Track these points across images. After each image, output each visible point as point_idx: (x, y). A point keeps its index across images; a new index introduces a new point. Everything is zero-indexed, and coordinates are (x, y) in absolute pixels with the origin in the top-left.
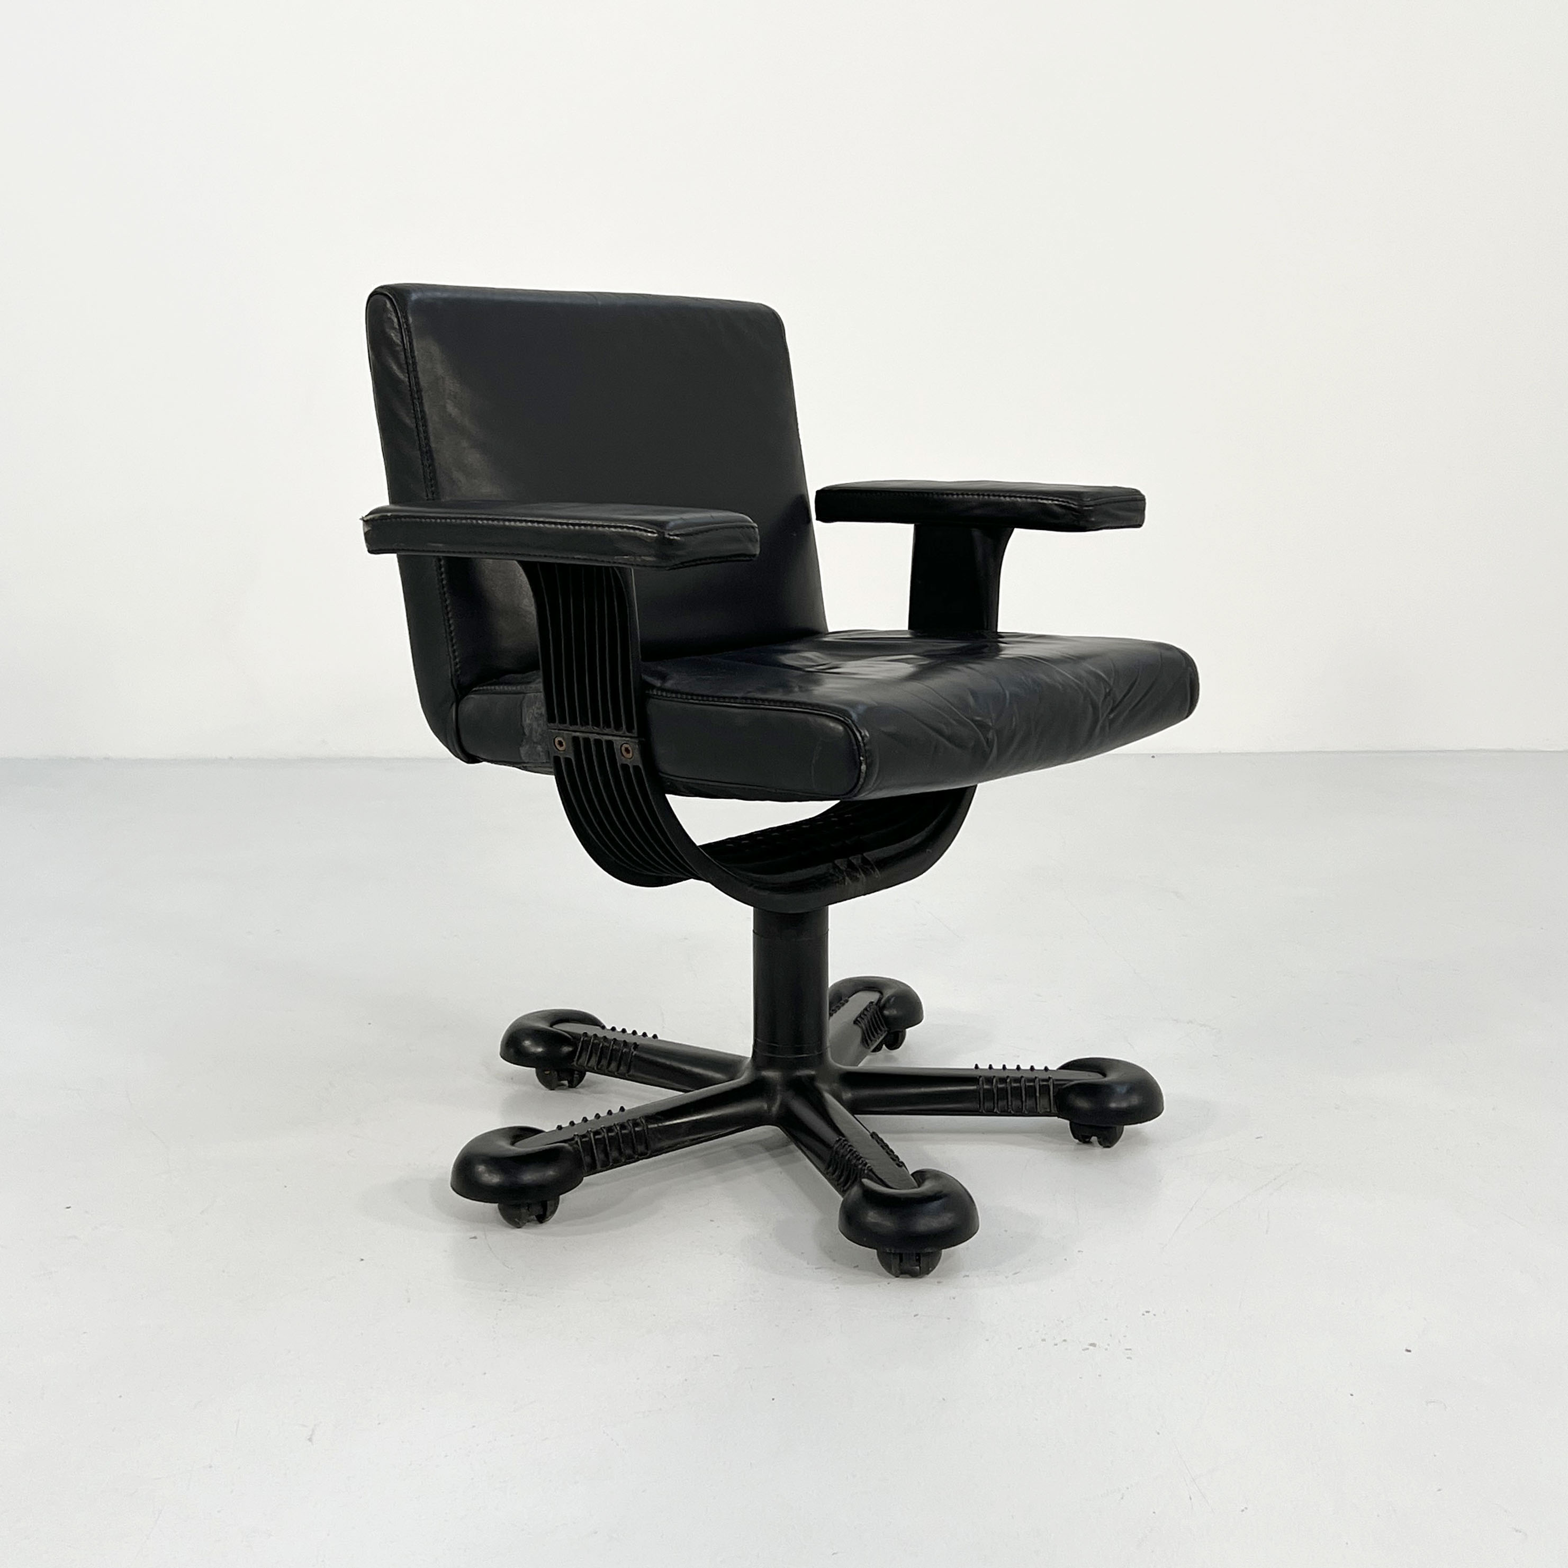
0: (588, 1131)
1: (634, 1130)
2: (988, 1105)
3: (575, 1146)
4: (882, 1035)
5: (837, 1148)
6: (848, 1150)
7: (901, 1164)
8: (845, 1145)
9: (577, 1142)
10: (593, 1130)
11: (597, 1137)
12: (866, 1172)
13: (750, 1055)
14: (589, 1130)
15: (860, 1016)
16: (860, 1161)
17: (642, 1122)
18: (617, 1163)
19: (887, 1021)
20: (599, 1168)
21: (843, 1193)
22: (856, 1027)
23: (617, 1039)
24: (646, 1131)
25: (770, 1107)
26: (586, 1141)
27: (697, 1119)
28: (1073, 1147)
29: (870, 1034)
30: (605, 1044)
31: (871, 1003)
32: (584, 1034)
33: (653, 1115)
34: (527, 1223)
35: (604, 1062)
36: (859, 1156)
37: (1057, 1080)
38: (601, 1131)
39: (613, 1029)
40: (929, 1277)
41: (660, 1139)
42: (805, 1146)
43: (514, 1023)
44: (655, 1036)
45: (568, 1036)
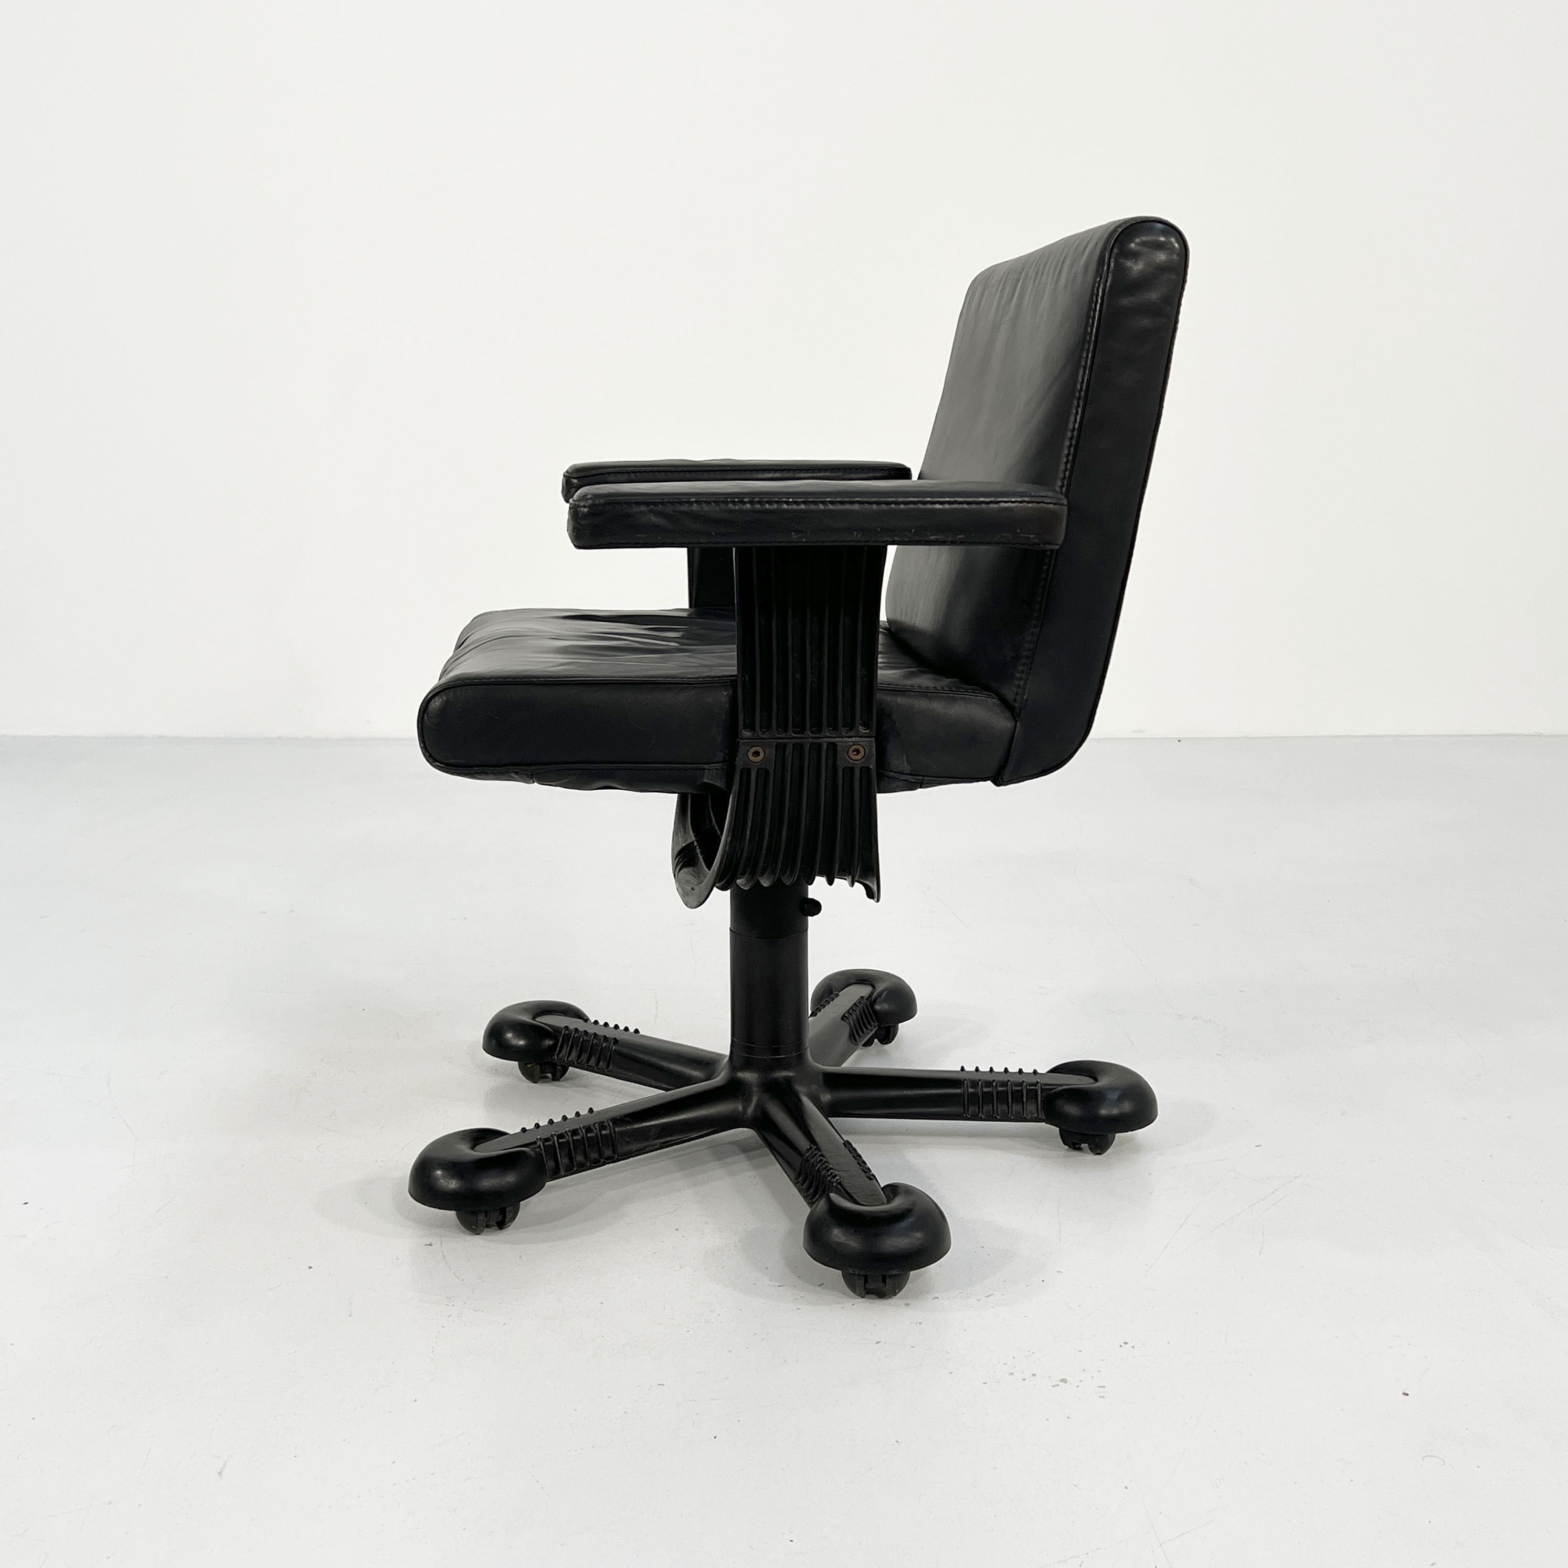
0: (552, 1135)
1: (601, 1134)
2: (972, 1109)
3: (538, 1149)
4: (871, 1030)
5: (808, 1157)
6: (819, 1160)
7: (872, 1178)
8: (815, 1154)
9: (539, 1146)
10: (557, 1133)
12: (834, 1184)
13: (727, 1052)
14: (553, 1133)
15: (848, 1012)
16: (829, 1173)
17: (609, 1125)
18: (582, 1168)
19: (879, 1017)
20: (563, 1173)
21: (811, 1204)
22: (843, 1022)
23: (598, 1034)
24: (613, 1135)
25: (745, 1108)
26: (550, 1145)
27: (668, 1122)
28: (1062, 1153)
29: (859, 1030)
30: (585, 1038)
31: (862, 997)
32: (567, 1027)
33: (621, 1117)
34: (486, 1229)
35: (584, 1057)
36: (829, 1168)
37: (1045, 1085)
38: (565, 1134)
39: (596, 1022)
40: (897, 1299)
41: (628, 1142)
42: (777, 1152)
43: (497, 1015)
44: (637, 1031)
45: (550, 1030)
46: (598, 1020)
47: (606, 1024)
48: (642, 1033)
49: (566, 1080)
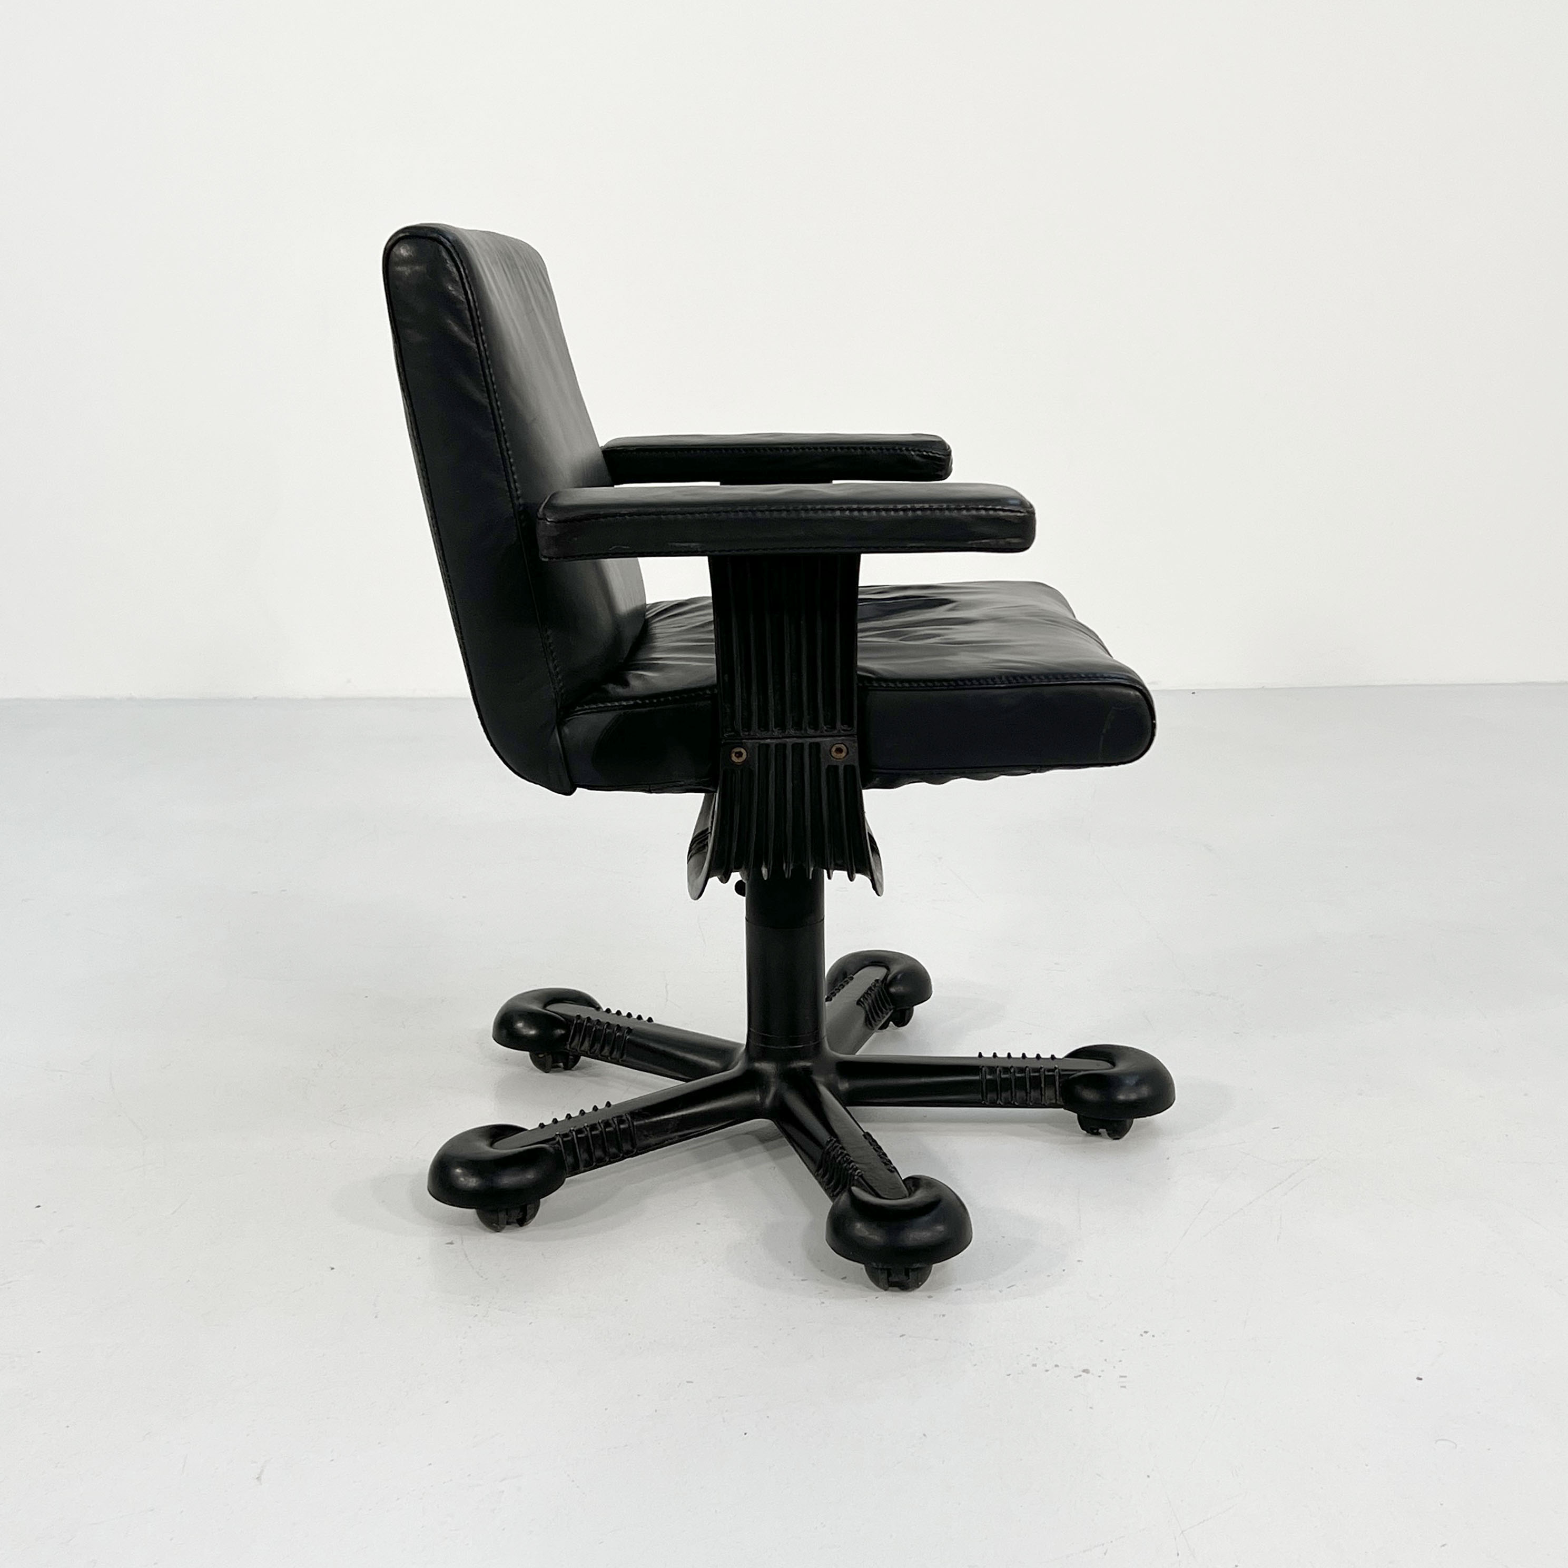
0: (570, 1130)
1: (620, 1129)
2: (991, 1096)
3: (557, 1146)
4: (887, 1014)
5: (828, 1149)
6: (839, 1153)
7: (894, 1170)
8: (836, 1147)
9: (559, 1142)
10: (575, 1129)
11: (579, 1136)
12: (856, 1178)
13: (744, 1042)
14: (572, 1129)
15: (863, 996)
16: (851, 1166)
17: (628, 1119)
18: (601, 1163)
19: (893, 999)
20: (582, 1168)
21: (833, 1197)
22: (859, 1008)
23: (611, 1023)
24: (632, 1128)
25: (763, 1099)
26: (568, 1141)
27: (686, 1115)
28: (1081, 1138)
29: (874, 1014)
30: (598, 1027)
31: (877, 981)
32: (579, 1017)
33: (639, 1112)
34: (507, 1227)
35: (597, 1047)
36: (850, 1161)
37: (1063, 1070)
38: (584, 1129)
39: (608, 1011)
40: (919, 1291)
41: (646, 1136)
42: (797, 1143)
43: (507, 1004)
44: (650, 1020)
45: (562, 1019)
46: (610, 1008)
47: (619, 1013)
48: (655, 1021)
49: (578, 1069)
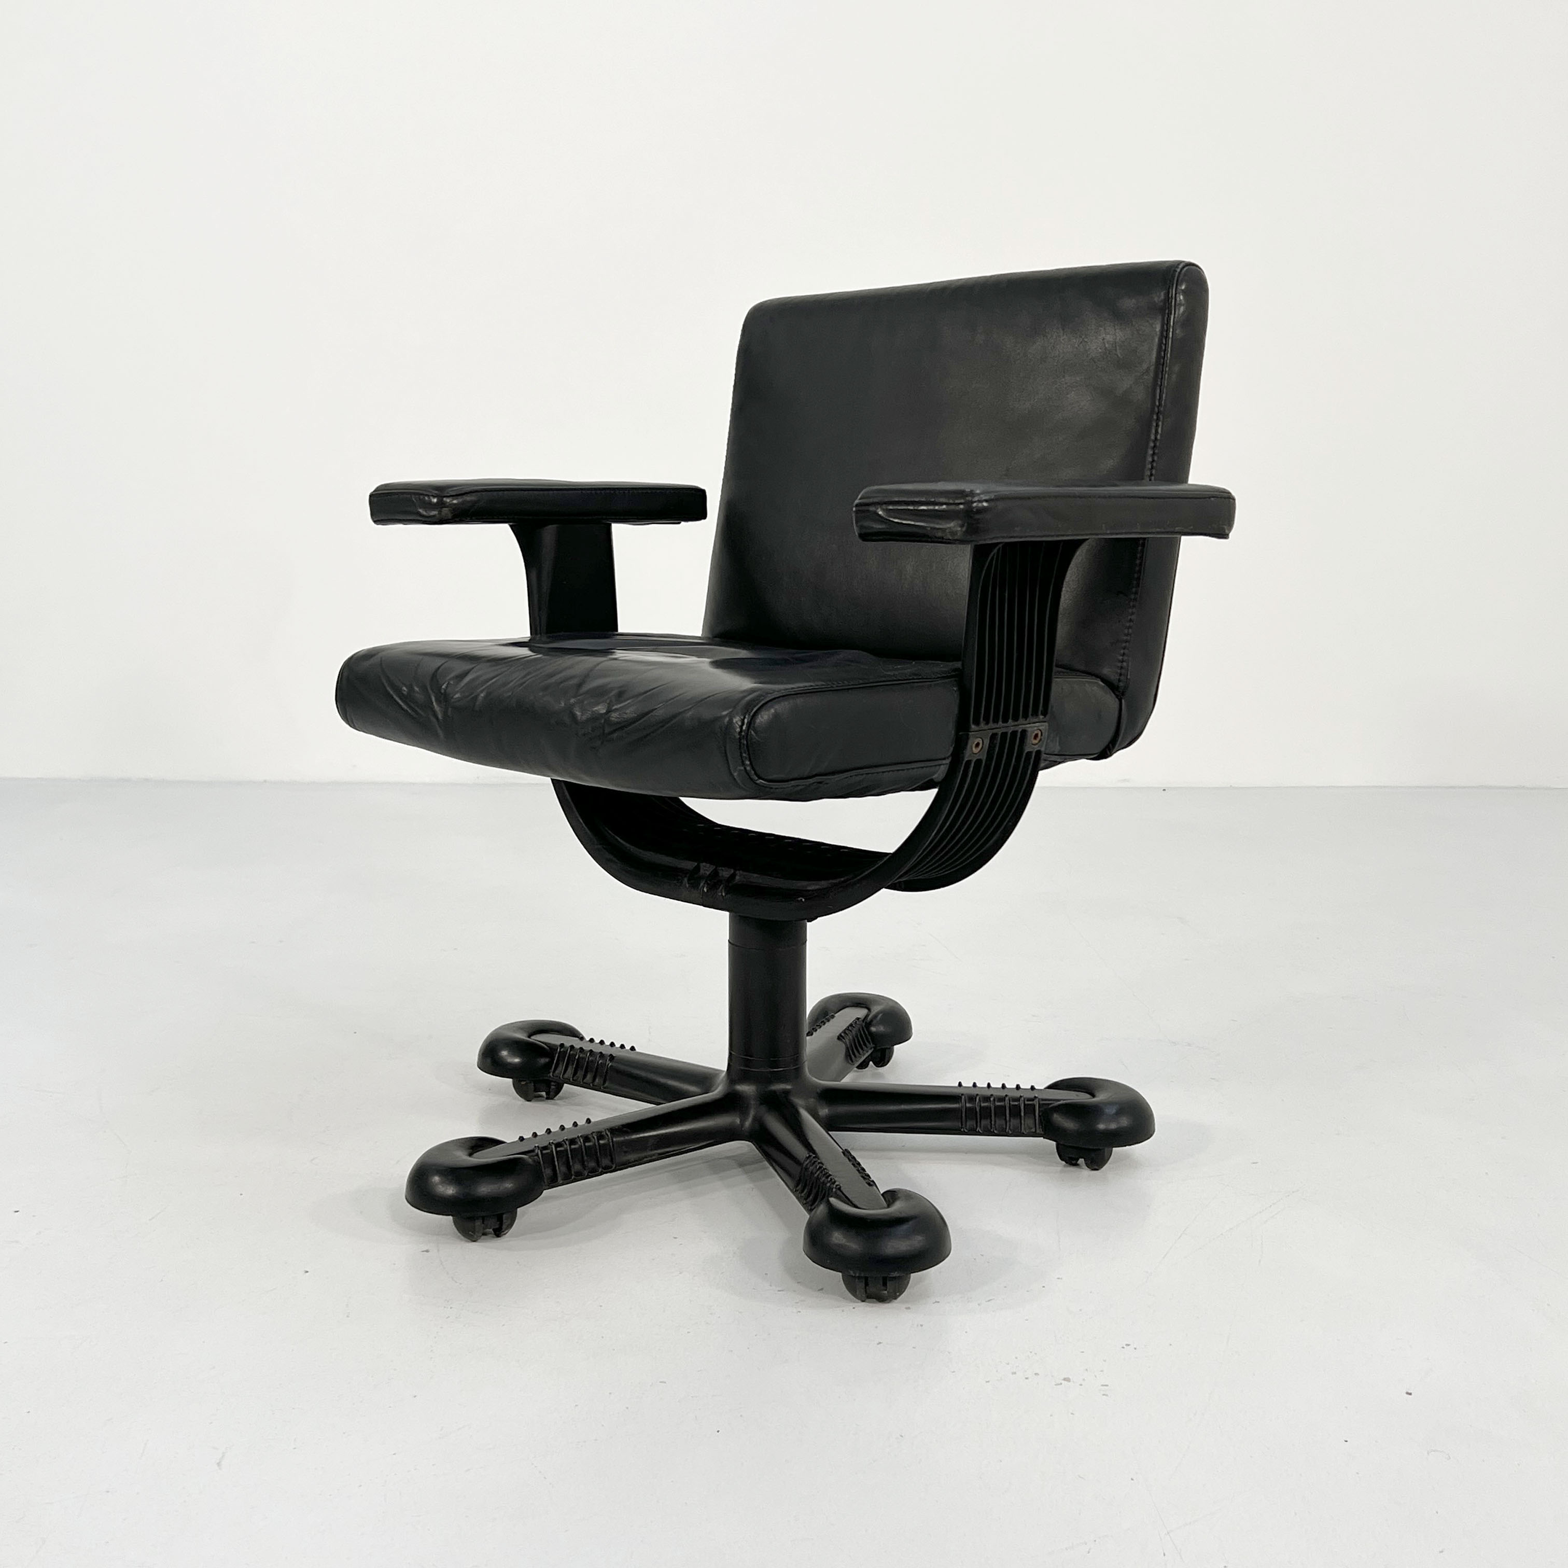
0: (550, 1143)
1: (599, 1144)
2: (971, 1123)
3: (536, 1158)
4: (867, 1052)
5: (807, 1164)
6: (818, 1167)
7: (871, 1184)
8: (815, 1162)
9: (537, 1155)
10: (554, 1142)
11: (558, 1149)
12: (834, 1190)
13: (725, 1069)
14: (551, 1141)
15: (844, 1032)
16: (829, 1179)
17: (607, 1135)
18: (580, 1177)
19: (874, 1038)
20: (560, 1181)
21: (810, 1211)
22: (839, 1043)
23: (594, 1050)
24: (611, 1144)
25: (743, 1122)
26: (547, 1153)
27: (666, 1133)
28: (1059, 1168)
29: (855, 1050)
30: (581, 1055)
31: (858, 1019)
32: (562, 1045)
33: (619, 1127)
34: (483, 1237)
35: (580, 1073)
36: (828, 1174)
37: (1043, 1100)
39: (592, 1040)
40: (897, 1303)
41: (625, 1152)
42: (776, 1162)
43: (491, 1034)
44: (633, 1048)
45: (546, 1047)
46: (594, 1038)
47: (602, 1042)
48: (637, 1050)
49: (561, 1099)
